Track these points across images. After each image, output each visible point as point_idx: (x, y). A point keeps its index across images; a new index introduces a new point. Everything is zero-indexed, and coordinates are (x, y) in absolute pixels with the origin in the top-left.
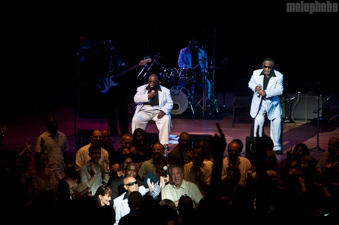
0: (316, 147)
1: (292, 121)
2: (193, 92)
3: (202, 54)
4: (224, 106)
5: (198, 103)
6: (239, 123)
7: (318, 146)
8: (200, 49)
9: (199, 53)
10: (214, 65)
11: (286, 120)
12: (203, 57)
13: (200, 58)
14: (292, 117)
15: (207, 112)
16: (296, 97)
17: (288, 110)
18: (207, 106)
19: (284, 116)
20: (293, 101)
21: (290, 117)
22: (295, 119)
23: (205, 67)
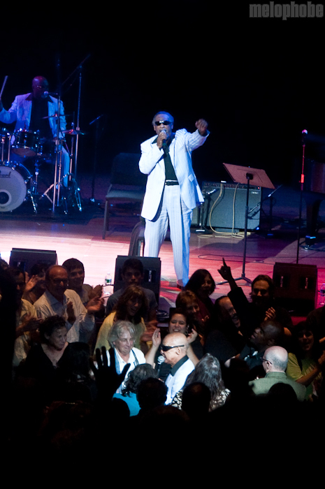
0: (240, 276)
1: (208, 230)
2: (37, 173)
3: (55, 106)
4: (93, 200)
5: (45, 194)
6: (116, 229)
7: (243, 275)
8: (51, 97)
9: (50, 103)
10: (78, 129)
11: (198, 227)
12: (56, 113)
13: (51, 113)
14: (210, 224)
15: (59, 210)
16: (218, 190)
17: (203, 212)
18: (60, 198)
19: (195, 222)
20: (211, 197)
21: (206, 223)
22: (214, 228)
23: (60, 130)
